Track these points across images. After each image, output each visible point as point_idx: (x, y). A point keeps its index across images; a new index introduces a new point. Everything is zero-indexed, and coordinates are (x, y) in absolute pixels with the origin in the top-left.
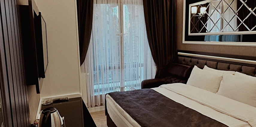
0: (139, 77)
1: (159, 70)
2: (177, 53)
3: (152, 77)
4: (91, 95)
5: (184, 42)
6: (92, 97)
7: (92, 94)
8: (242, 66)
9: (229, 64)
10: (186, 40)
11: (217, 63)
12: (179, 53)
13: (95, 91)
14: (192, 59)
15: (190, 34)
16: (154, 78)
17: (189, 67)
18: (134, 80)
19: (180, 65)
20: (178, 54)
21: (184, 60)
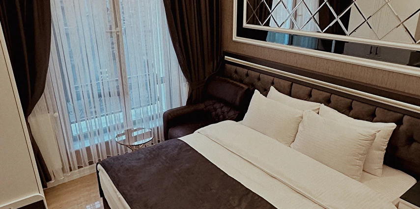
0: (157, 98)
1: (192, 91)
2: (224, 57)
3: (181, 103)
4: (68, 151)
5: (235, 38)
6: (71, 153)
7: (70, 148)
8: (332, 94)
9: (310, 89)
10: (238, 35)
11: (292, 84)
12: (226, 57)
13: (75, 139)
14: (250, 71)
15: (245, 25)
16: (184, 104)
17: (246, 87)
18: (148, 105)
19: (229, 82)
20: (225, 59)
21: (236, 72)
